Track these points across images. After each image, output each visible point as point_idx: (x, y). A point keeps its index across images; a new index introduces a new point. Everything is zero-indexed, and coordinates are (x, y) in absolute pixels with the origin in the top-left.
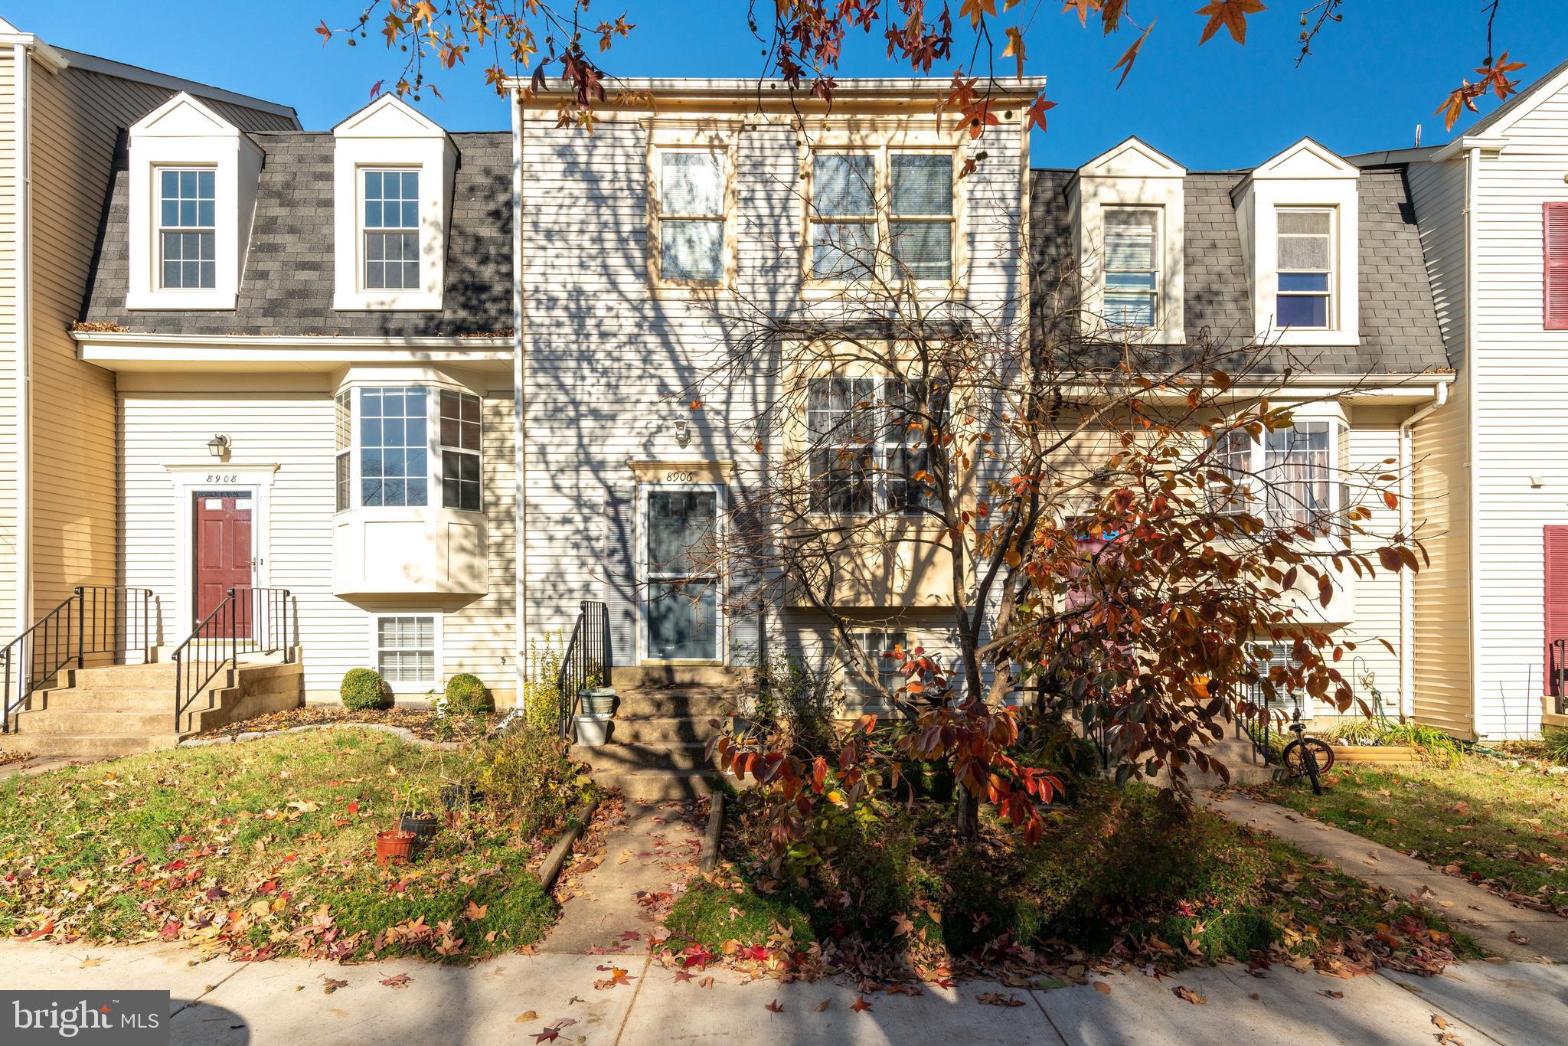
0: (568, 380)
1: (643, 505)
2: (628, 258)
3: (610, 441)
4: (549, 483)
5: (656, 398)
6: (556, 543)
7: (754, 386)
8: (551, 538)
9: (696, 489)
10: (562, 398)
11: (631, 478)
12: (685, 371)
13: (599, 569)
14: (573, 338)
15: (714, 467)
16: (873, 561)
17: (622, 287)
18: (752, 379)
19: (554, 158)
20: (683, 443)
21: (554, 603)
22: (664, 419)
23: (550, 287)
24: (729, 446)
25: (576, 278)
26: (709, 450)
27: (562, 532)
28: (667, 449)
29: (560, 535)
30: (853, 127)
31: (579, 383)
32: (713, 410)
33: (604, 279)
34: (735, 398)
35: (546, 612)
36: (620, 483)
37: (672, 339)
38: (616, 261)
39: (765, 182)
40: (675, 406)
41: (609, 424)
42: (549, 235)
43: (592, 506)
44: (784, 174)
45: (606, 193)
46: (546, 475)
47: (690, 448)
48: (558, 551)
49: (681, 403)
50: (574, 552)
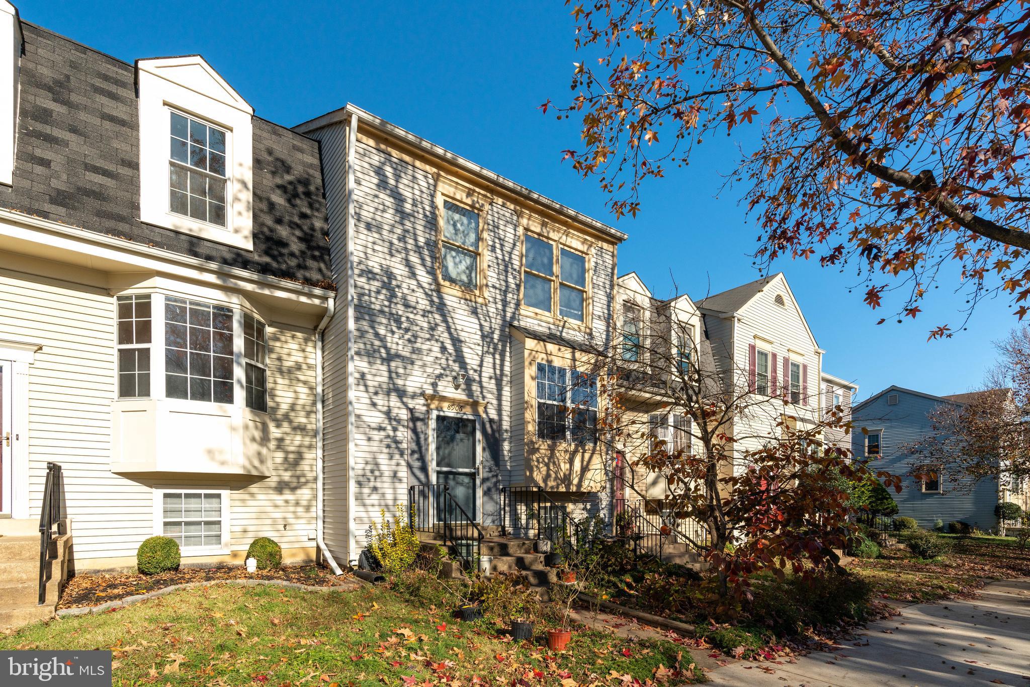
0: (382, 331)
1: (433, 424)
2: (423, 259)
3: (410, 378)
4: (368, 401)
5: (439, 355)
6: (372, 443)
7: (494, 359)
8: (369, 439)
9: (465, 417)
10: (377, 343)
11: (424, 405)
12: (457, 342)
13: (403, 463)
14: (386, 303)
15: (475, 405)
16: (565, 467)
17: (419, 278)
18: (493, 355)
19: (372, 174)
20: (457, 387)
21: (372, 484)
22: (444, 369)
23: (370, 263)
24: (482, 392)
25: (388, 263)
26: (470, 393)
27: (377, 436)
28: (447, 389)
29: (377, 438)
30: (544, 224)
31: (389, 335)
32: (472, 369)
33: (407, 269)
34: (485, 364)
35: (366, 491)
36: (417, 407)
37: (450, 320)
38: (414, 259)
39: (500, 239)
40: (451, 363)
41: (409, 367)
42: (369, 227)
43: (399, 421)
44: (510, 238)
45: (408, 211)
46: (365, 395)
47: (459, 391)
48: (375, 449)
49: (454, 361)
50: (386, 450)
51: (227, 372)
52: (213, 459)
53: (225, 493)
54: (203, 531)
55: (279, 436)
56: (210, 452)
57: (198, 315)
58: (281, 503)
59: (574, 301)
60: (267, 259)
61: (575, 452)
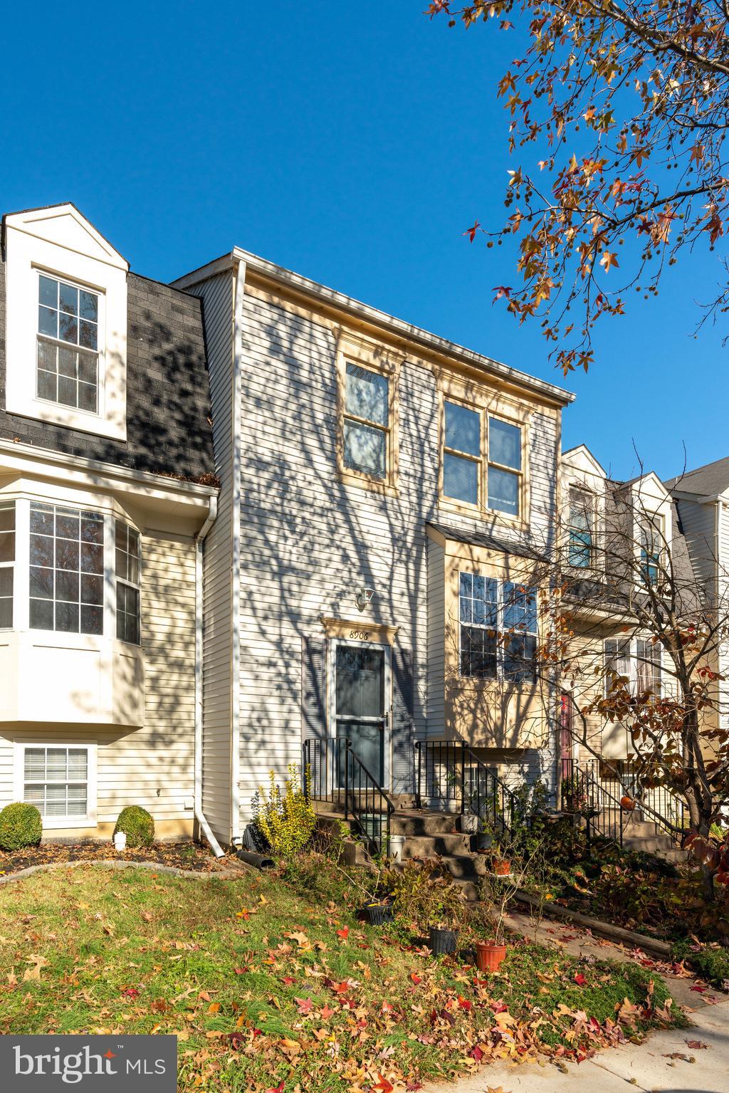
0: (273, 537)
1: (332, 657)
2: (321, 442)
3: (306, 597)
4: (256, 629)
5: (341, 566)
6: (259, 683)
7: (407, 569)
8: (257, 678)
9: (371, 647)
10: (267, 552)
11: (322, 632)
12: (361, 547)
13: (297, 709)
14: (278, 500)
15: (383, 630)
16: (495, 714)
17: (316, 465)
18: (406, 563)
19: (263, 335)
20: (361, 608)
21: (259, 737)
22: (347, 585)
23: (260, 450)
24: (392, 614)
25: (281, 448)
26: (378, 618)
27: (266, 673)
28: (349, 611)
29: (265, 676)
30: (468, 388)
31: (282, 541)
32: (381, 583)
33: (303, 455)
34: (396, 576)
35: (252, 746)
36: (314, 635)
37: (353, 519)
38: (312, 442)
39: (414, 410)
40: (354, 575)
41: (304, 582)
42: (258, 402)
43: (292, 654)
44: (426, 407)
45: (305, 380)
46: (253, 620)
47: (365, 613)
48: (264, 691)
49: (359, 574)
50: (276, 693)
51: (96, 596)
52: (79, 705)
53: (92, 748)
54: (66, 797)
55: (153, 674)
56: (75, 696)
57: (66, 525)
58: (154, 761)
59: (507, 487)
60: (143, 450)
61: (509, 694)
